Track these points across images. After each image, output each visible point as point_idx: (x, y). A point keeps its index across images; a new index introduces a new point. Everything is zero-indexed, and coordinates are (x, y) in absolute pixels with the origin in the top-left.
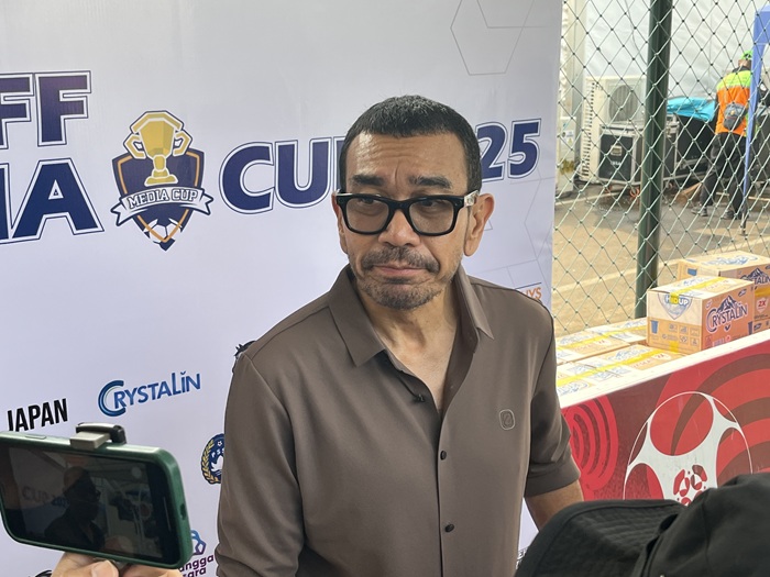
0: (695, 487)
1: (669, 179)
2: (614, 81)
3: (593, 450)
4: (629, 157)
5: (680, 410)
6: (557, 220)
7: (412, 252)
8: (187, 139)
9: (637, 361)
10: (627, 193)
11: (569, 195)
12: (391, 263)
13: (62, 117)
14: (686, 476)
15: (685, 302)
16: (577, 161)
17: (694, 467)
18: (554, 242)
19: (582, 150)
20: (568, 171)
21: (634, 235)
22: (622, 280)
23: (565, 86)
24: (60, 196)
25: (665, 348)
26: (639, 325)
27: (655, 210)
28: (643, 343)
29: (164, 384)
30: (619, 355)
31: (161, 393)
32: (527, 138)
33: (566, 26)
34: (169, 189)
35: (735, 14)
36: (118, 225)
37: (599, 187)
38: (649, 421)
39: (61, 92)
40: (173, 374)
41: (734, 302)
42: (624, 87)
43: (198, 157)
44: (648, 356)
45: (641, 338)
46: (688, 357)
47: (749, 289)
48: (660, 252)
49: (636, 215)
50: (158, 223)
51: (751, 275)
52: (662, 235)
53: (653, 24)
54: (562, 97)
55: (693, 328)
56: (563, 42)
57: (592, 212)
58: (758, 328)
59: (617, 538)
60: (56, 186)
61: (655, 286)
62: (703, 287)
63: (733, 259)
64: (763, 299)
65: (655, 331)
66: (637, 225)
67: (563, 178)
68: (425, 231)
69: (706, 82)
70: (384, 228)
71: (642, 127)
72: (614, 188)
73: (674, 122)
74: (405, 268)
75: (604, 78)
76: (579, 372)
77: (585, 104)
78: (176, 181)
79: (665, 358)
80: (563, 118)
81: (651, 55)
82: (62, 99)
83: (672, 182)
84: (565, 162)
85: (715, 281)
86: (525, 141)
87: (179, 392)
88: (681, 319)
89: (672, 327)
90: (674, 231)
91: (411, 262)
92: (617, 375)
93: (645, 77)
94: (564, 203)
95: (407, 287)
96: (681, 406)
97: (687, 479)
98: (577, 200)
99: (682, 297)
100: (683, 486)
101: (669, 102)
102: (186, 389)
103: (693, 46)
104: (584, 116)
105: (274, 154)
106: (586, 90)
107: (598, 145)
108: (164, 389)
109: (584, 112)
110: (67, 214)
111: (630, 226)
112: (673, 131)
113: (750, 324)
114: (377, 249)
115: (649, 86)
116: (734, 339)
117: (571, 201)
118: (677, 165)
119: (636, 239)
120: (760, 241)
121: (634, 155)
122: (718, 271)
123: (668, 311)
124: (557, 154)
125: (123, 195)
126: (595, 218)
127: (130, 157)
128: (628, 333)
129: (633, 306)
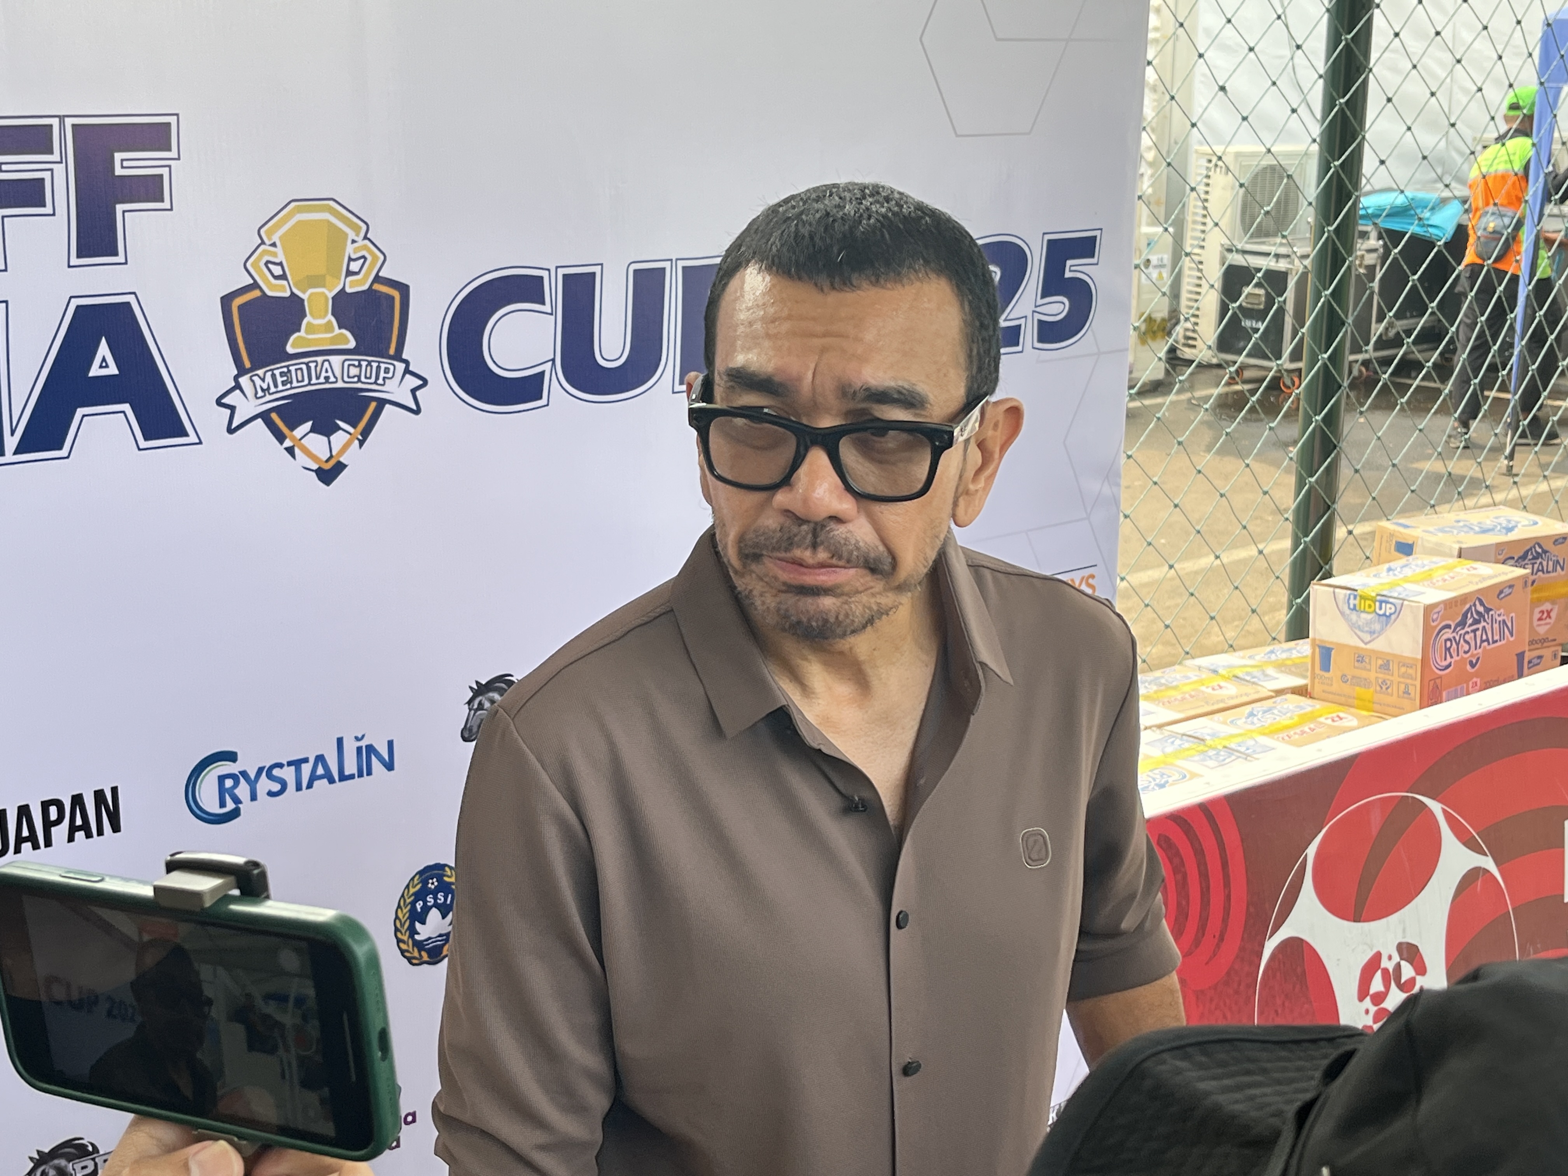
0: (1401, 987)
1: (1360, 357)
2: (1253, 155)
3: (1195, 909)
4: (1281, 311)
5: (1375, 831)
6: (1131, 437)
7: (839, 531)
8: (375, 258)
9: (1288, 728)
10: (1275, 385)
11: (1156, 388)
12: (797, 553)
13: (120, 208)
14: (1385, 963)
15: (1388, 609)
16: (1174, 317)
17: (1400, 947)
18: (1124, 482)
19: (1184, 295)
20: (1154, 338)
21: (1287, 471)
22: (1262, 564)
23: (1151, 164)
24: (113, 370)
25: (1347, 703)
26: (1295, 654)
27: (1332, 420)
28: (1301, 691)
29: (320, 759)
30: (1251, 714)
31: (313, 778)
32: (1074, 268)
33: (1156, 41)
34: (336, 360)
35: (1502, 24)
36: (231, 431)
37: (1216, 372)
38: (1311, 851)
39: (118, 156)
40: (340, 741)
41: (1488, 610)
42: (1272, 168)
43: (396, 294)
44: (1312, 717)
45: (1298, 682)
46: (1393, 721)
47: (1519, 586)
48: (1338, 506)
49: (1293, 430)
50: (313, 430)
51: (1524, 557)
52: (1345, 472)
53: (1334, 39)
54: (1146, 186)
55: (1404, 662)
56: (1150, 74)
57: (1202, 422)
58: (1537, 666)
59: (1237, 1102)
60: (104, 350)
61: (1328, 575)
62: (1427, 578)
63: (1488, 523)
64: (1547, 606)
65: (1326, 666)
66: (1294, 451)
67: (1145, 353)
68: (871, 490)
69: (1442, 162)
70: (786, 481)
71: (1307, 250)
72: (1247, 374)
73: (1373, 242)
74: (822, 565)
75: (1232, 149)
76: (1169, 749)
77: (1193, 202)
78: (352, 344)
79: (1345, 723)
80: (1147, 229)
81: (1329, 103)
82: (119, 171)
83: (1366, 363)
84: (1150, 320)
85: (1450, 569)
86: (1068, 274)
87: (352, 777)
88: (1379, 645)
89: (1360, 659)
90: (1369, 465)
91: (836, 554)
92: (1246, 756)
93: (1315, 148)
94: (1148, 402)
95: (827, 602)
96: (1376, 820)
97: (1385, 972)
98: (1172, 397)
99: (1383, 600)
100: (1377, 985)
101: (1365, 201)
102: (364, 770)
103: (1415, 89)
104: (1189, 226)
105: (554, 291)
106: (1195, 172)
107: (1218, 285)
108: (320, 771)
109: (1189, 218)
110: (126, 407)
111: (1278, 454)
112: (1370, 259)
113: (1521, 656)
114: (771, 521)
115: (1325, 167)
116: (1487, 685)
117: (1159, 400)
118: (1377, 330)
119: (1292, 480)
120: (1543, 487)
121: (1290, 307)
122: (1456, 547)
123: (1353, 626)
124: (1134, 303)
125: (242, 371)
126: (1207, 436)
127: (256, 293)
128: (1270, 671)
129: (1283, 616)
